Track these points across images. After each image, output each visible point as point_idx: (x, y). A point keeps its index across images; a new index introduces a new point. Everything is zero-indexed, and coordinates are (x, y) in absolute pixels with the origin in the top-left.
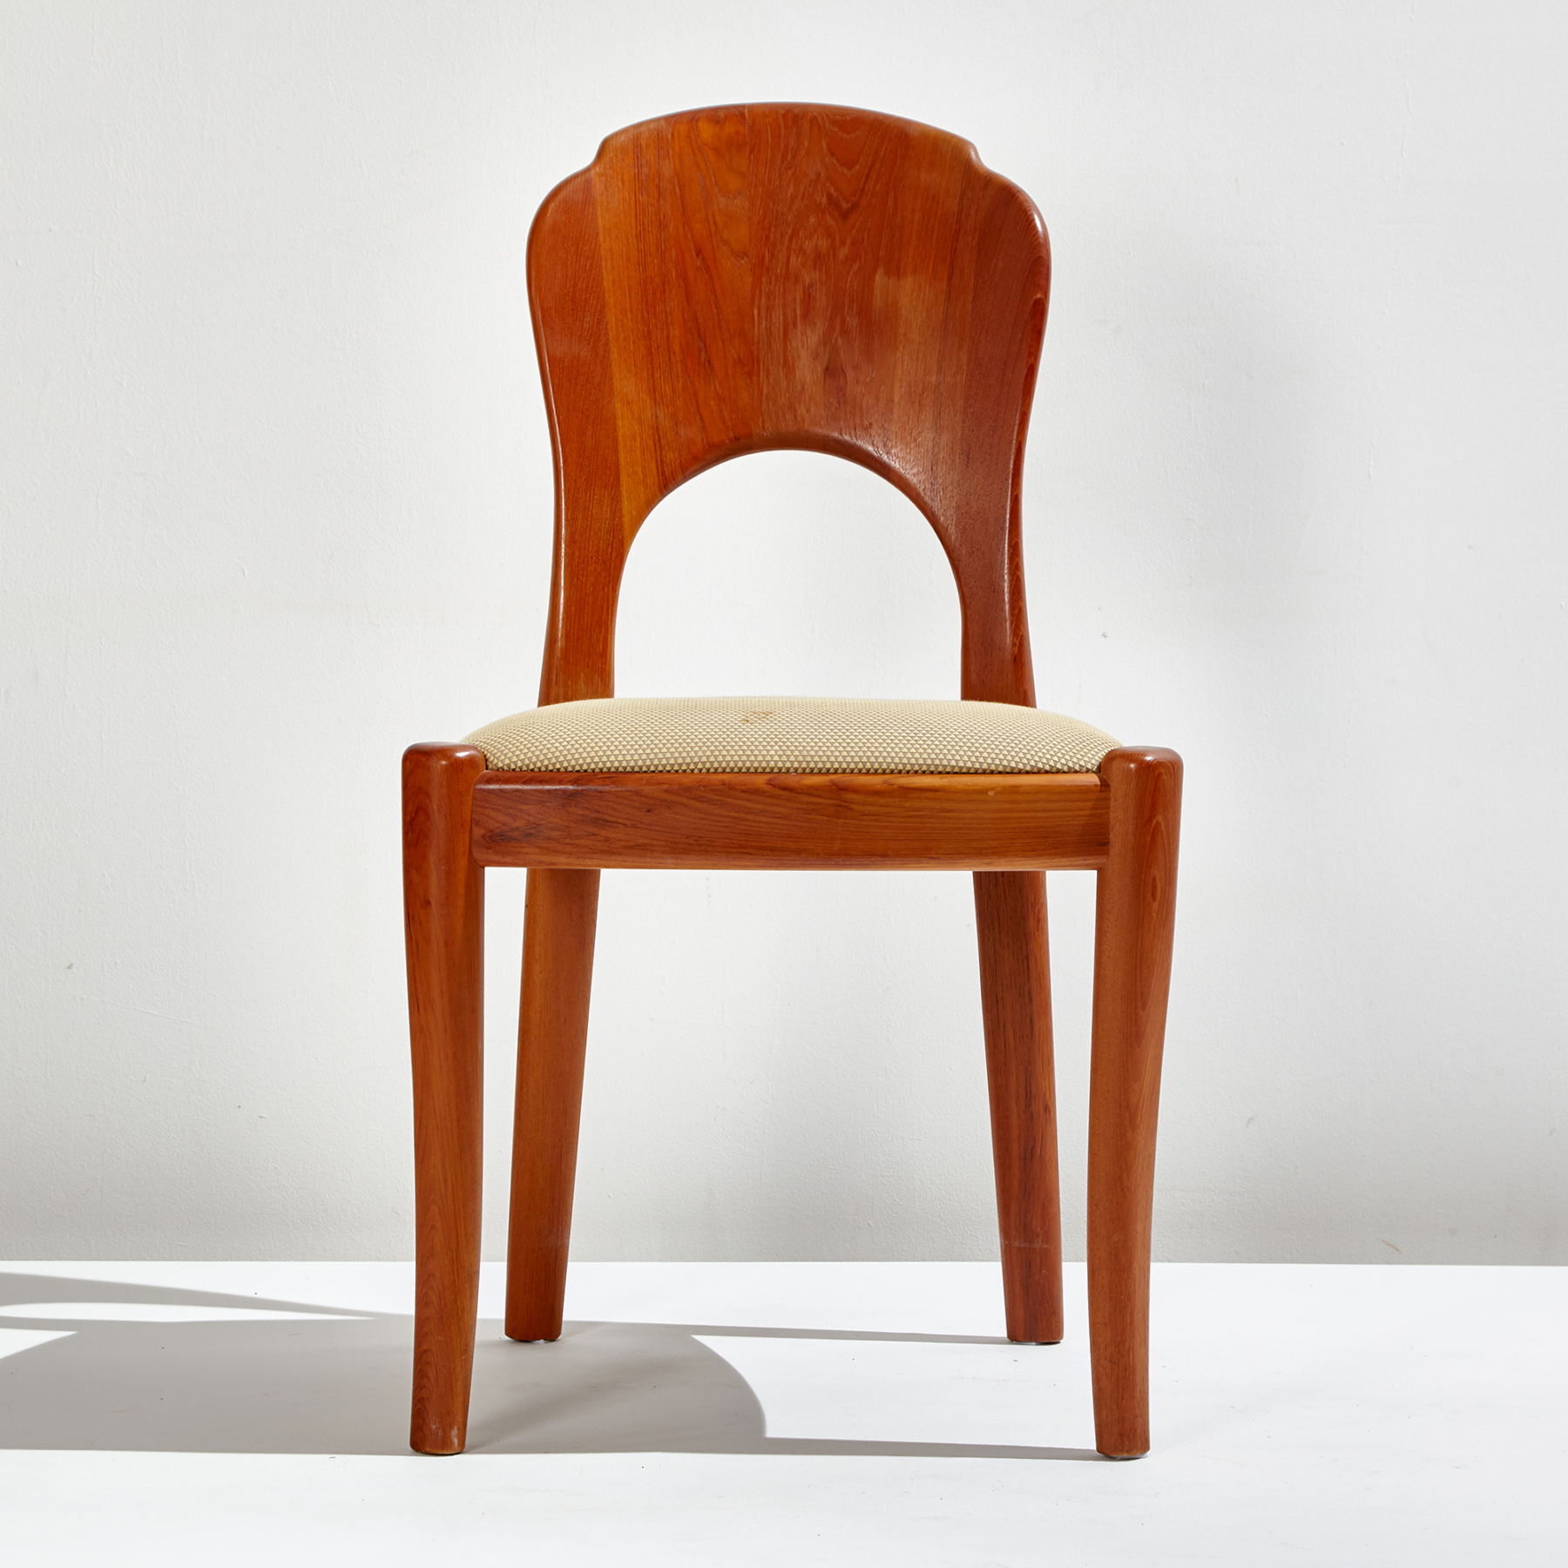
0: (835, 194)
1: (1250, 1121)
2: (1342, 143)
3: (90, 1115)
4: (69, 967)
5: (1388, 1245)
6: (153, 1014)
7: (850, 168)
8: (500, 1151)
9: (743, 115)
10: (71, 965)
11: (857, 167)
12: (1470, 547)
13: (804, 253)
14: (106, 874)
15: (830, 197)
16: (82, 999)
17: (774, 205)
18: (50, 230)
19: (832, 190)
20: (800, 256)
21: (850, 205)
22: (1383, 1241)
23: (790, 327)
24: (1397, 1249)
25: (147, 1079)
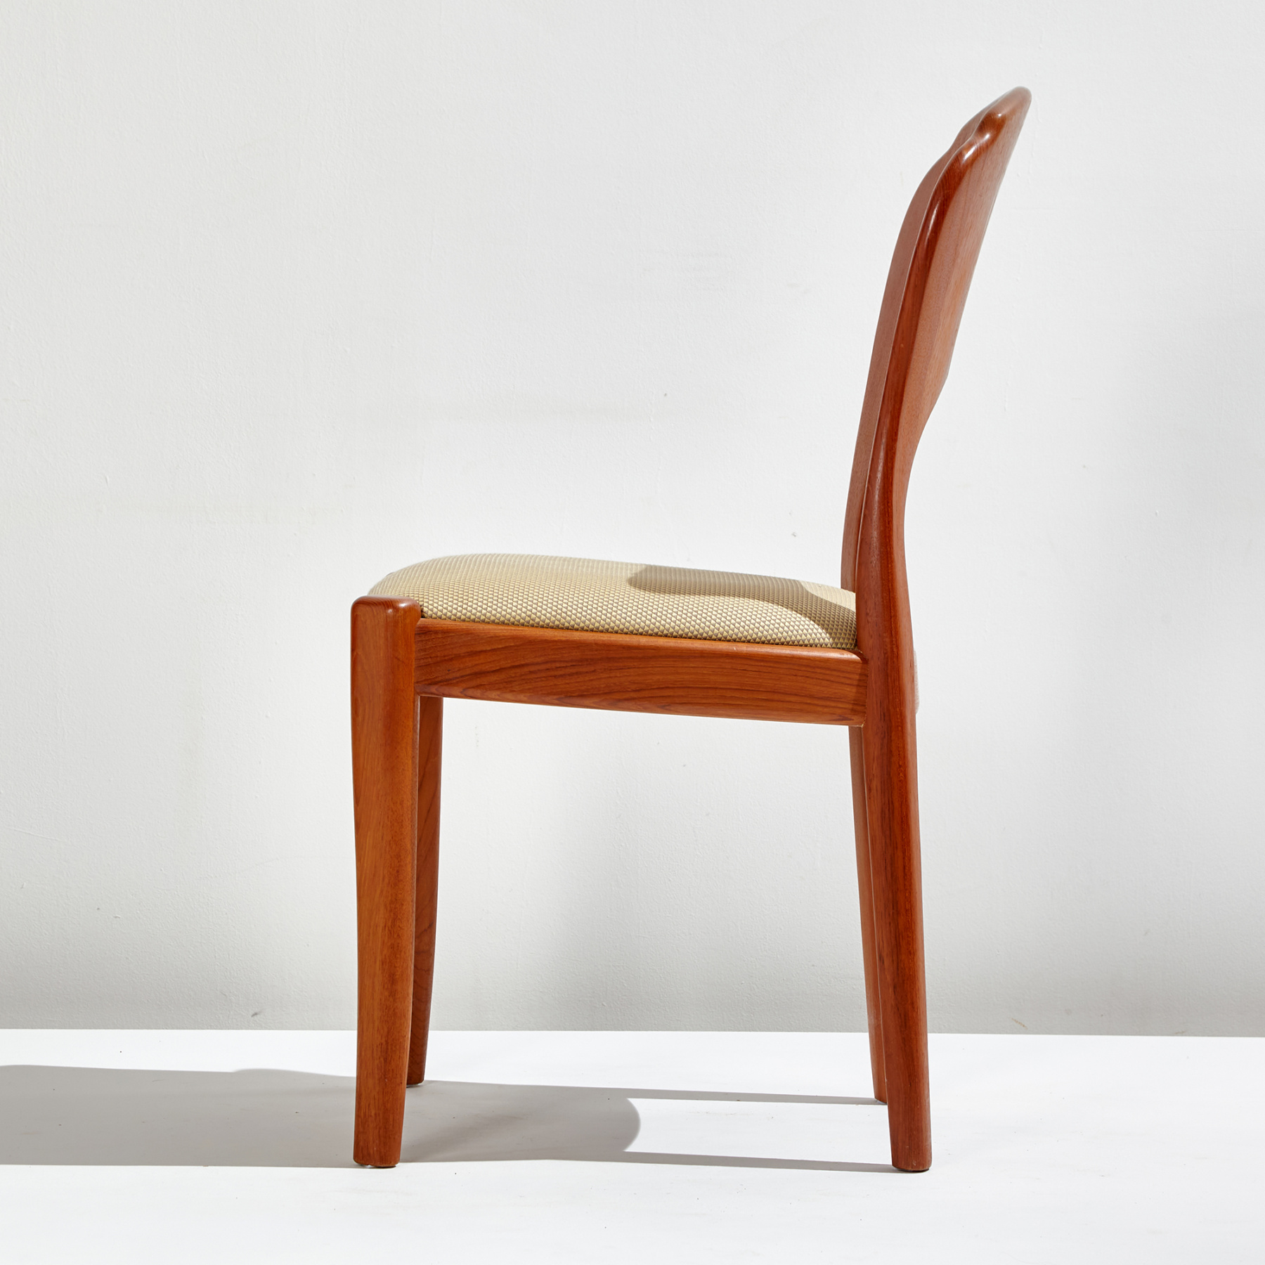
5: (1017, 1022)
6: (30, 834)
8: (308, 945)
22: (1013, 1019)
24: (1023, 1025)
25: (24, 886)
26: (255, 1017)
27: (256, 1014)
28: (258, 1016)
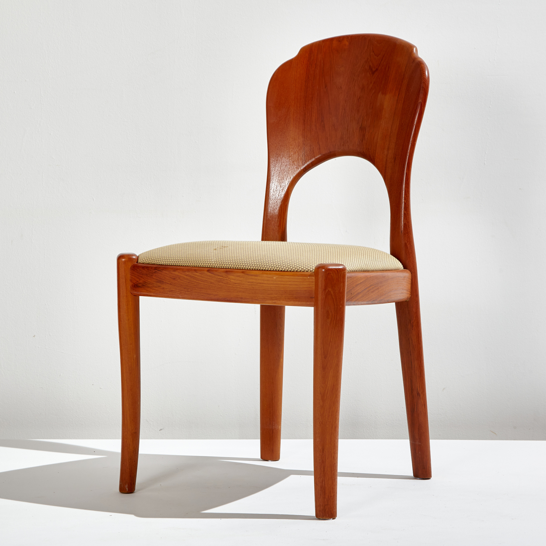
0: (372, 66)
1: (444, 389)
2: (475, 48)
3: (41, 388)
4: (34, 336)
5: (492, 432)
6: (63, 353)
7: (377, 56)
8: (183, 400)
10: (35, 336)
11: (380, 56)
12: (520, 189)
14: (46, 304)
16: (38, 347)
18: (26, 81)
22: (490, 431)
24: (495, 434)
25: (61, 375)
26: (161, 431)
27: (161, 430)
28: (162, 430)
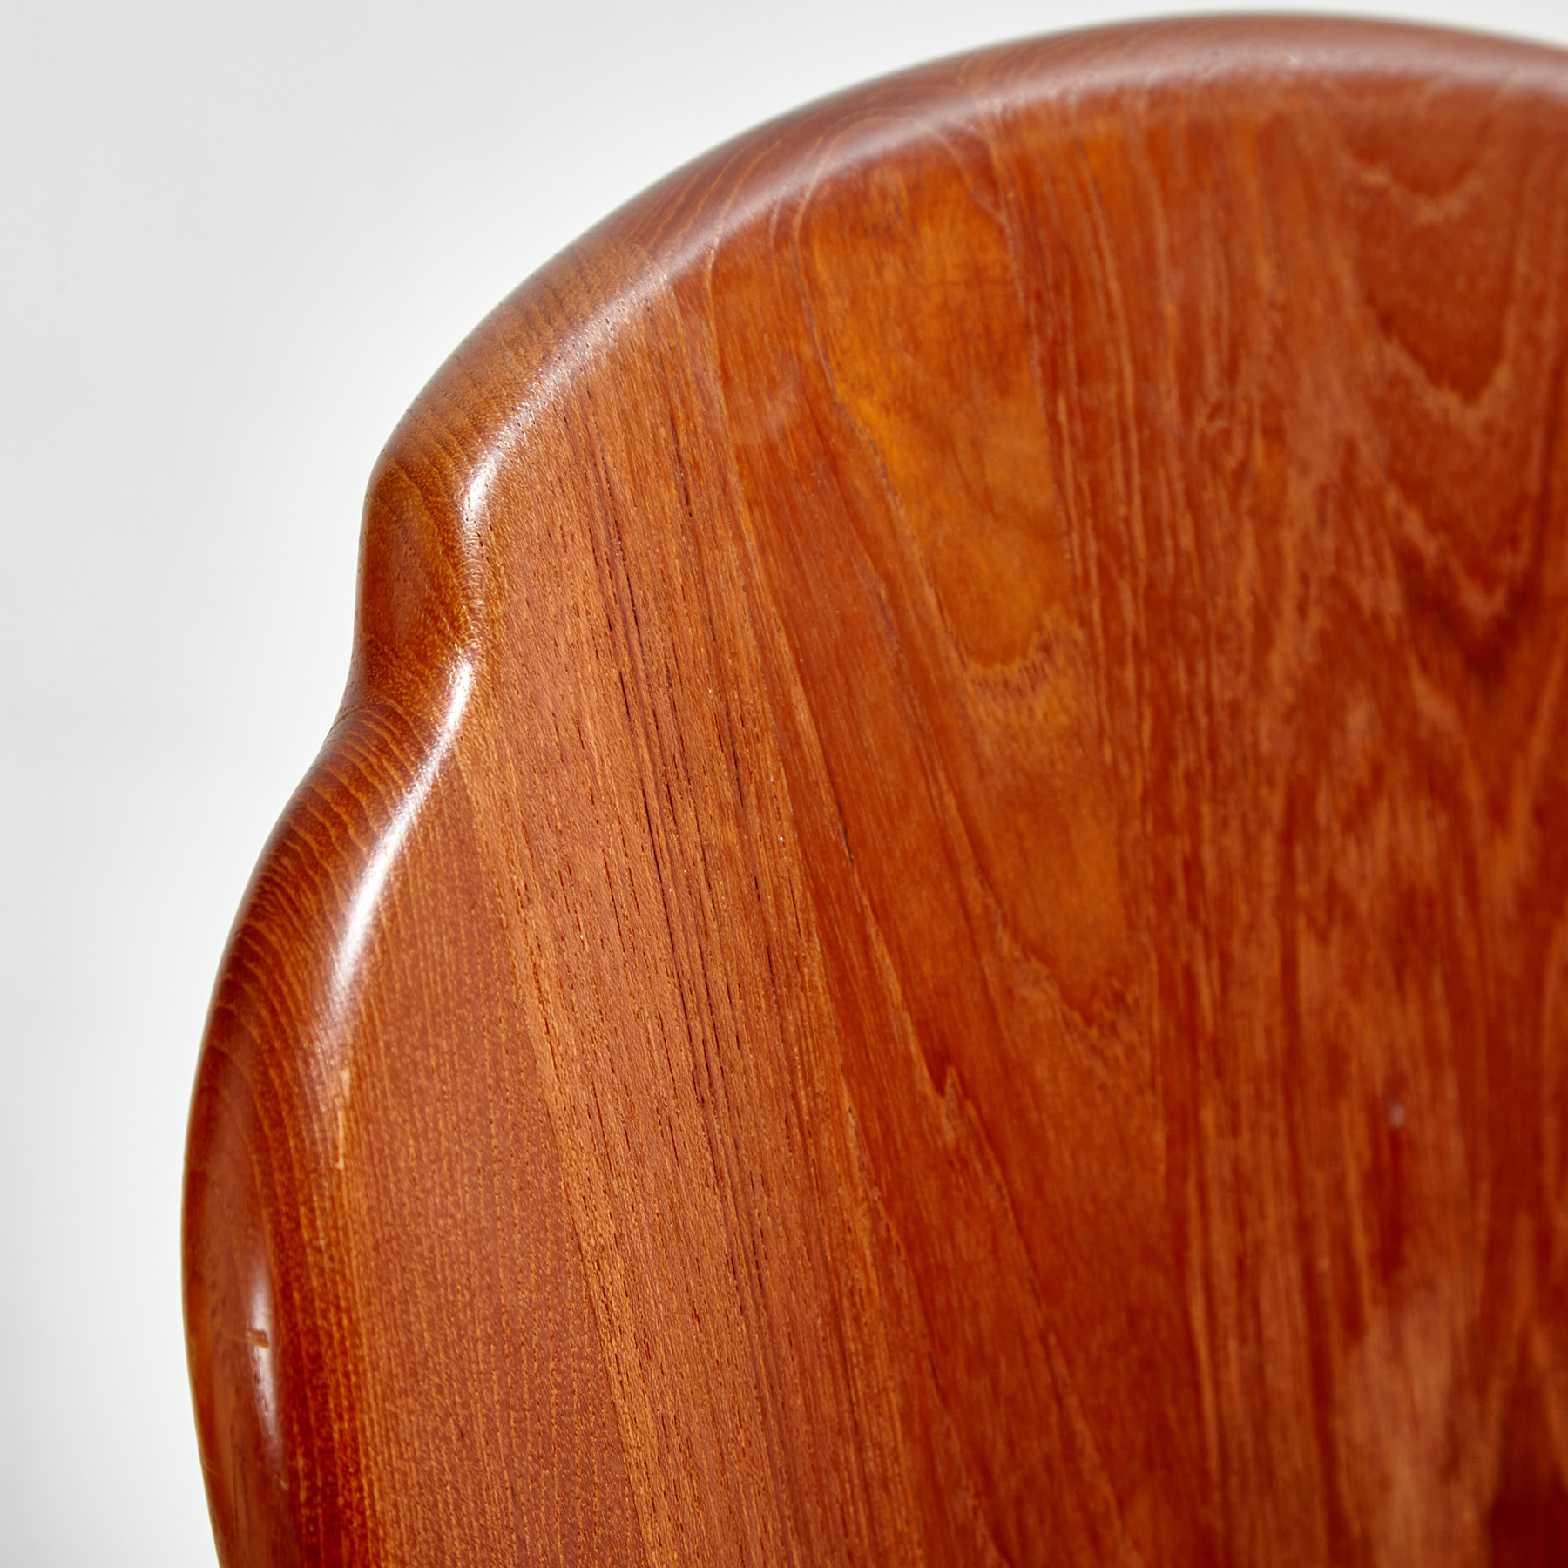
0: (1429, 547)
7: (1470, 389)
9: (984, 169)
11: (1503, 377)
13: (1350, 916)
15: (1409, 560)
17: (1191, 671)
19: (1414, 526)
20: (1336, 935)
21: (1500, 596)
23: (1335, 1334)
